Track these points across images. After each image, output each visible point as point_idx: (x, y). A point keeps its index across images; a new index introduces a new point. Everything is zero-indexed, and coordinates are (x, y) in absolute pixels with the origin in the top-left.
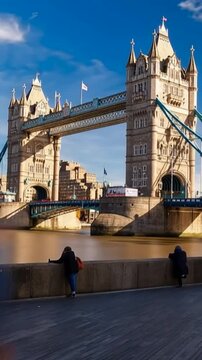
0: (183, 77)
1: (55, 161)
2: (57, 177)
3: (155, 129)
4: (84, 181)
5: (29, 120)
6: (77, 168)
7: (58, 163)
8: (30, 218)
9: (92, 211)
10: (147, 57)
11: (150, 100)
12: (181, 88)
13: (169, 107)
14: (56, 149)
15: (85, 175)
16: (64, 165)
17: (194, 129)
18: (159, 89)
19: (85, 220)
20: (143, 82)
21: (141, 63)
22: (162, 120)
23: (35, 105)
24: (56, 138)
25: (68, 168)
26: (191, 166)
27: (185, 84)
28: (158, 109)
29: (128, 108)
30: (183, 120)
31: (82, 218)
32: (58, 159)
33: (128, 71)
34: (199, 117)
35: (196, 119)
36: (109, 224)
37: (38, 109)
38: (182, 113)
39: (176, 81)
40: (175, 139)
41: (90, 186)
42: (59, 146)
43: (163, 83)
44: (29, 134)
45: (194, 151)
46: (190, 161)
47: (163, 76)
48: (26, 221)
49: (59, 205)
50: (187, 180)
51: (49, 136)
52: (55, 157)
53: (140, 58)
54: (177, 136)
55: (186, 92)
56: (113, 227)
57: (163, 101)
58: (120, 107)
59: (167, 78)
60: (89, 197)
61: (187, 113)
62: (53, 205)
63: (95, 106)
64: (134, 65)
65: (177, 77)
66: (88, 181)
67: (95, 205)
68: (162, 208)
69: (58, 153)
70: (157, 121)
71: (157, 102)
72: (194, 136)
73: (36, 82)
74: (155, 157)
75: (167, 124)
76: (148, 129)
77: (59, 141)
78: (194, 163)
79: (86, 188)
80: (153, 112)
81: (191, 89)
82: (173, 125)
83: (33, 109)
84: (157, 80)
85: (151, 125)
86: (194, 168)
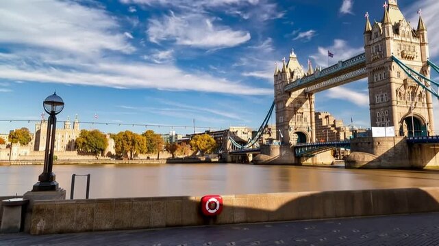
0: (414, 36)
1: (311, 112)
2: (314, 124)
3: (393, 80)
4: (334, 126)
5: (291, 83)
6: (327, 117)
7: (313, 114)
8: (295, 157)
9: (342, 149)
10: (380, 24)
11: (386, 57)
12: (412, 45)
13: (404, 62)
14: (311, 103)
15: (334, 122)
16: (317, 114)
17: (428, 77)
18: (393, 48)
19: (337, 157)
20: (379, 45)
21: (376, 30)
22: (399, 73)
23: (294, 72)
24: (310, 94)
25: (320, 117)
26: (428, 108)
27: (417, 41)
28: (394, 64)
29: (367, 66)
30: (418, 70)
31: (335, 155)
32: (313, 110)
33: (365, 37)
34: (432, 66)
35: (429, 68)
36: (361, 160)
37: (295, 75)
38: (417, 65)
39: (408, 40)
40: (411, 87)
41: (339, 129)
42: (313, 100)
43: (396, 42)
44: (289, 93)
45: (430, 94)
46: (428, 104)
47: (396, 37)
48: (292, 159)
49: (317, 146)
50: (427, 121)
51: (305, 93)
52: (311, 109)
53: (374, 25)
54: (414, 84)
55: (418, 47)
56: (363, 162)
57: (398, 57)
58: (362, 65)
59: (400, 39)
60: (338, 138)
61: (421, 64)
62: (312, 146)
63: (340, 67)
64: (370, 32)
65: (408, 37)
66: (337, 126)
67: (346, 144)
68: (405, 144)
69: (313, 106)
70: (394, 74)
71: (393, 59)
72: (429, 83)
73: (293, 55)
74: (395, 103)
75: (404, 76)
76: (386, 81)
77: (313, 97)
78: (431, 106)
79: (336, 131)
80: (390, 67)
81: (422, 44)
82: (410, 76)
83: (292, 74)
84: (391, 42)
85: (389, 77)
86: (431, 110)
